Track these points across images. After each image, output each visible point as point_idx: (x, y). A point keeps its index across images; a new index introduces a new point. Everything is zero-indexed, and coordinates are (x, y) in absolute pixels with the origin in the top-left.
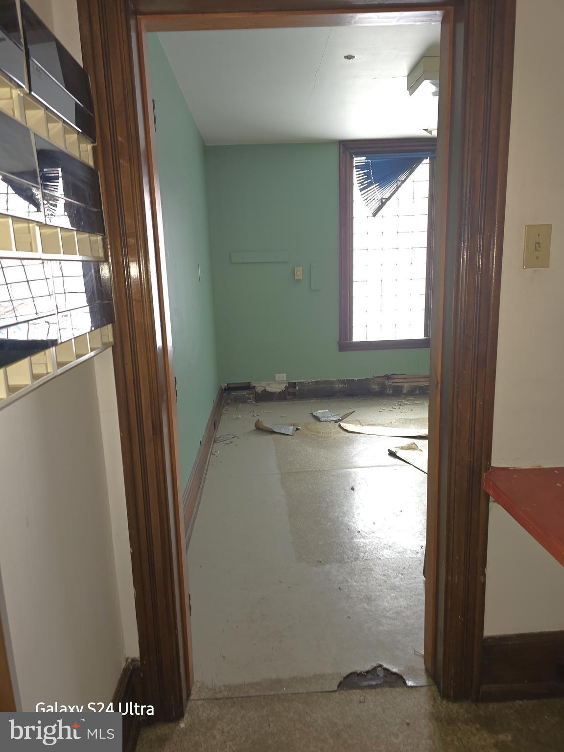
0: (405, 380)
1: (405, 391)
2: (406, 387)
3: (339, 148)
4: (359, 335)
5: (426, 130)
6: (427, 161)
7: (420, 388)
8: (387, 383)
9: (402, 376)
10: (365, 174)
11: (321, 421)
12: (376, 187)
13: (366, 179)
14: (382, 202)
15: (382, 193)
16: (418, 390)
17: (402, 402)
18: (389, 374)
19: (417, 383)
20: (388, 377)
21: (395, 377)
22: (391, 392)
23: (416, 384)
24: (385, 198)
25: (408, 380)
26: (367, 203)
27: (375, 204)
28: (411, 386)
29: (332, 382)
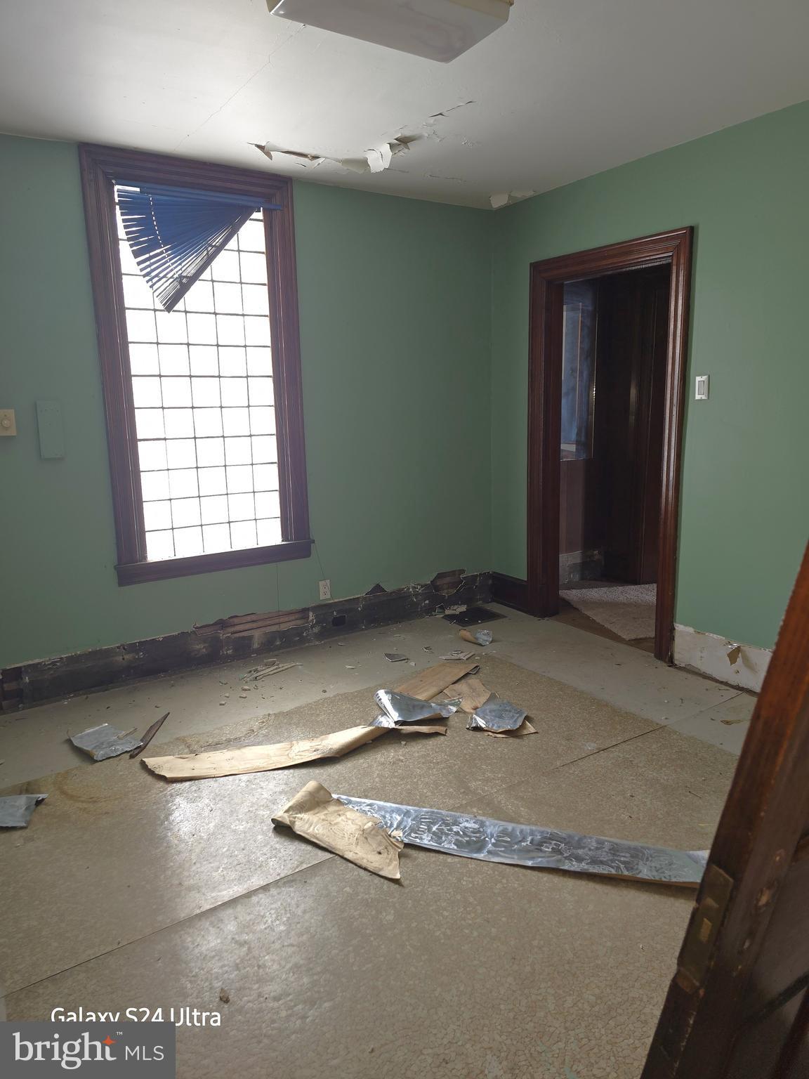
0: (254, 625)
1: (256, 646)
2: (258, 636)
3: (80, 160)
4: (158, 550)
5: (261, 147)
6: (259, 215)
7: (282, 635)
8: (223, 635)
9: (249, 618)
10: (139, 222)
11: (97, 761)
12: (167, 250)
13: (142, 233)
14: (181, 283)
15: (180, 267)
16: (278, 640)
17: (256, 671)
18: (225, 618)
19: (277, 626)
20: (222, 624)
21: (236, 621)
22: (230, 652)
23: (274, 629)
24: (186, 277)
25: (260, 624)
26: (150, 283)
27: (166, 286)
28: (266, 634)
29: (108, 653)
